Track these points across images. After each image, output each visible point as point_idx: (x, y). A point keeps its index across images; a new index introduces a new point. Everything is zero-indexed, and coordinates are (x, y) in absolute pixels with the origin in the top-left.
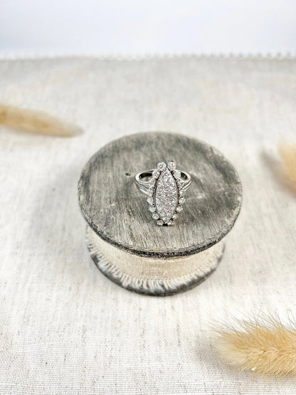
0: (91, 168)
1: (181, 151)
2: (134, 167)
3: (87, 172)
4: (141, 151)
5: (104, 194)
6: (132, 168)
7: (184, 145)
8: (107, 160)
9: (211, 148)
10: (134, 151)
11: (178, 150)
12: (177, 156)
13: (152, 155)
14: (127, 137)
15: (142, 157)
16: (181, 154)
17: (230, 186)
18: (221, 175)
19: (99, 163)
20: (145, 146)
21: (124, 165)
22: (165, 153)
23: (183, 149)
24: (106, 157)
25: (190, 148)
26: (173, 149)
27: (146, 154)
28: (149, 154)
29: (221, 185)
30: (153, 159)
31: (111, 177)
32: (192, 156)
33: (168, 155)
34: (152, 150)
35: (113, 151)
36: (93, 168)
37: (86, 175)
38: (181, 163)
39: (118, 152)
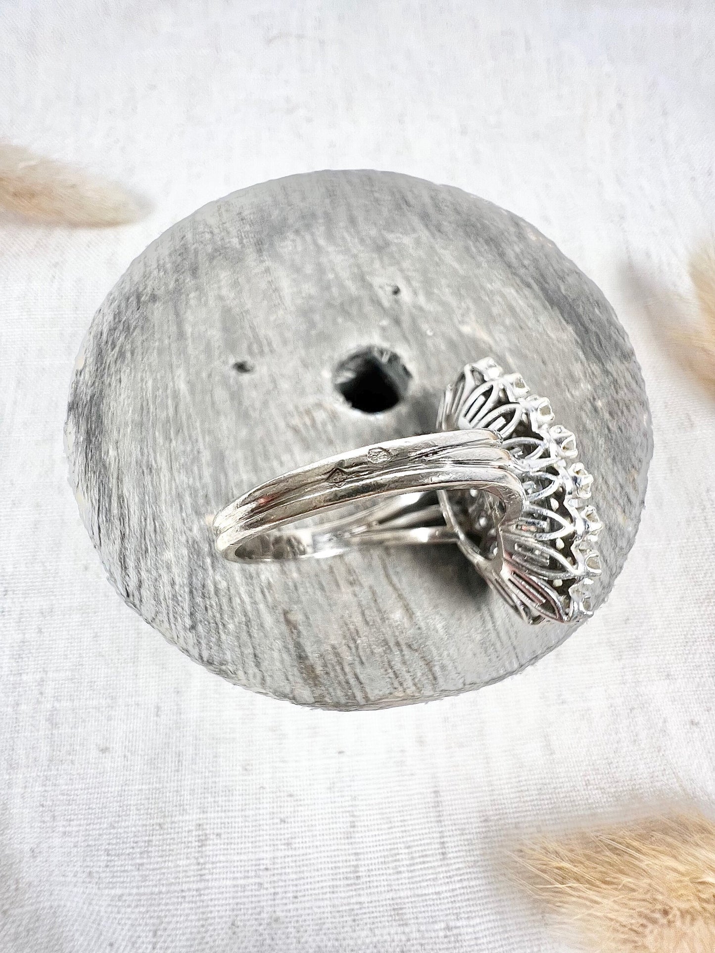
0: (100, 355)
1: (418, 242)
2: (266, 332)
3: (87, 377)
4: (277, 257)
5: (165, 475)
6: (256, 337)
7: (425, 217)
8: (157, 312)
9: (515, 221)
10: (251, 258)
11: (407, 241)
12: (406, 264)
13: (320, 270)
14: (221, 205)
15: (285, 284)
16: (421, 253)
17: (607, 372)
18: (570, 329)
19: (127, 329)
20: (291, 235)
21: (225, 329)
22: (364, 256)
23: (424, 234)
24: (154, 298)
25: (447, 227)
26: (390, 237)
27: (297, 269)
28: (309, 269)
29: (577, 370)
30: (328, 288)
31: (183, 387)
32: (460, 260)
33: (377, 265)
34: (319, 249)
35: (177, 269)
36: (111, 356)
37: (86, 393)
38: (429, 295)
39: (194, 271)
